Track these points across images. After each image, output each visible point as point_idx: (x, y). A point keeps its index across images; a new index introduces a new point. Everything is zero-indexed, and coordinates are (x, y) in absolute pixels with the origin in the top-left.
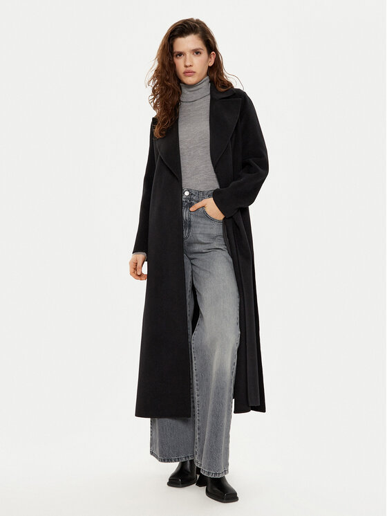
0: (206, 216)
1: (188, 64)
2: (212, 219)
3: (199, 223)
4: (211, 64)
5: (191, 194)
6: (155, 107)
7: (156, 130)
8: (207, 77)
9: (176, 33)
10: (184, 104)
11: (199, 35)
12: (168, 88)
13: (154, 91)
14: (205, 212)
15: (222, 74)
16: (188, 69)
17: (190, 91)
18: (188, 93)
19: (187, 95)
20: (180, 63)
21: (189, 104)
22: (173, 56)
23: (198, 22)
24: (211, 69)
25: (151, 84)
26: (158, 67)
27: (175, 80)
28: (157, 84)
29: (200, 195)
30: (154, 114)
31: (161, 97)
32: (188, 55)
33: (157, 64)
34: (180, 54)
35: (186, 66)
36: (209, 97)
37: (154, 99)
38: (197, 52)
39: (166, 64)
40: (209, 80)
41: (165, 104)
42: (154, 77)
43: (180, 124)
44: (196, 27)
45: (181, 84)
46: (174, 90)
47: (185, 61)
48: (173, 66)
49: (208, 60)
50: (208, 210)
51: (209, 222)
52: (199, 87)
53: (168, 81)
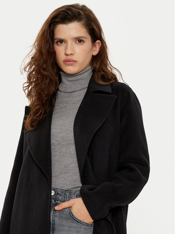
0: (72, 217)
1: (69, 52)
2: (78, 222)
3: (64, 226)
4: (95, 53)
5: (57, 194)
6: (29, 95)
7: (28, 120)
8: (90, 67)
9: (58, 20)
10: (62, 94)
11: (82, 22)
12: (44, 77)
13: (29, 78)
14: (71, 213)
15: (106, 65)
16: (69, 57)
17: (70, 81)
18: (68, 83)
19: (66, 85)
20: (60, 51)
21: (67, 95)
22: (53, 43)
23: (84, 8)
24: (94, 58)
25: (27, 69)
26: (36, 54)
27: (53, 68)
28: (33, 71)
29: (67, 195)
30: (27, 103)
31: (36, 85)
32: (70, 42)
33: (34, 51)
34: (61, 41)
35: (67, 55)
36: (86, 90)
37: (29, 86)
38: (80, 40)
39: (44, 51)
40: (91, 71)
41: (40, 94)
42: (30, 63)
43: (54, 116)
44: (79, 14)
45: (61, 73)
46: (51, 80)
47: (66, 48)
48: (52, 54)
49: (92, 48)
50: (75, 211)
51: (75, 225)
52: (79, 77)
53: (44, 70)
